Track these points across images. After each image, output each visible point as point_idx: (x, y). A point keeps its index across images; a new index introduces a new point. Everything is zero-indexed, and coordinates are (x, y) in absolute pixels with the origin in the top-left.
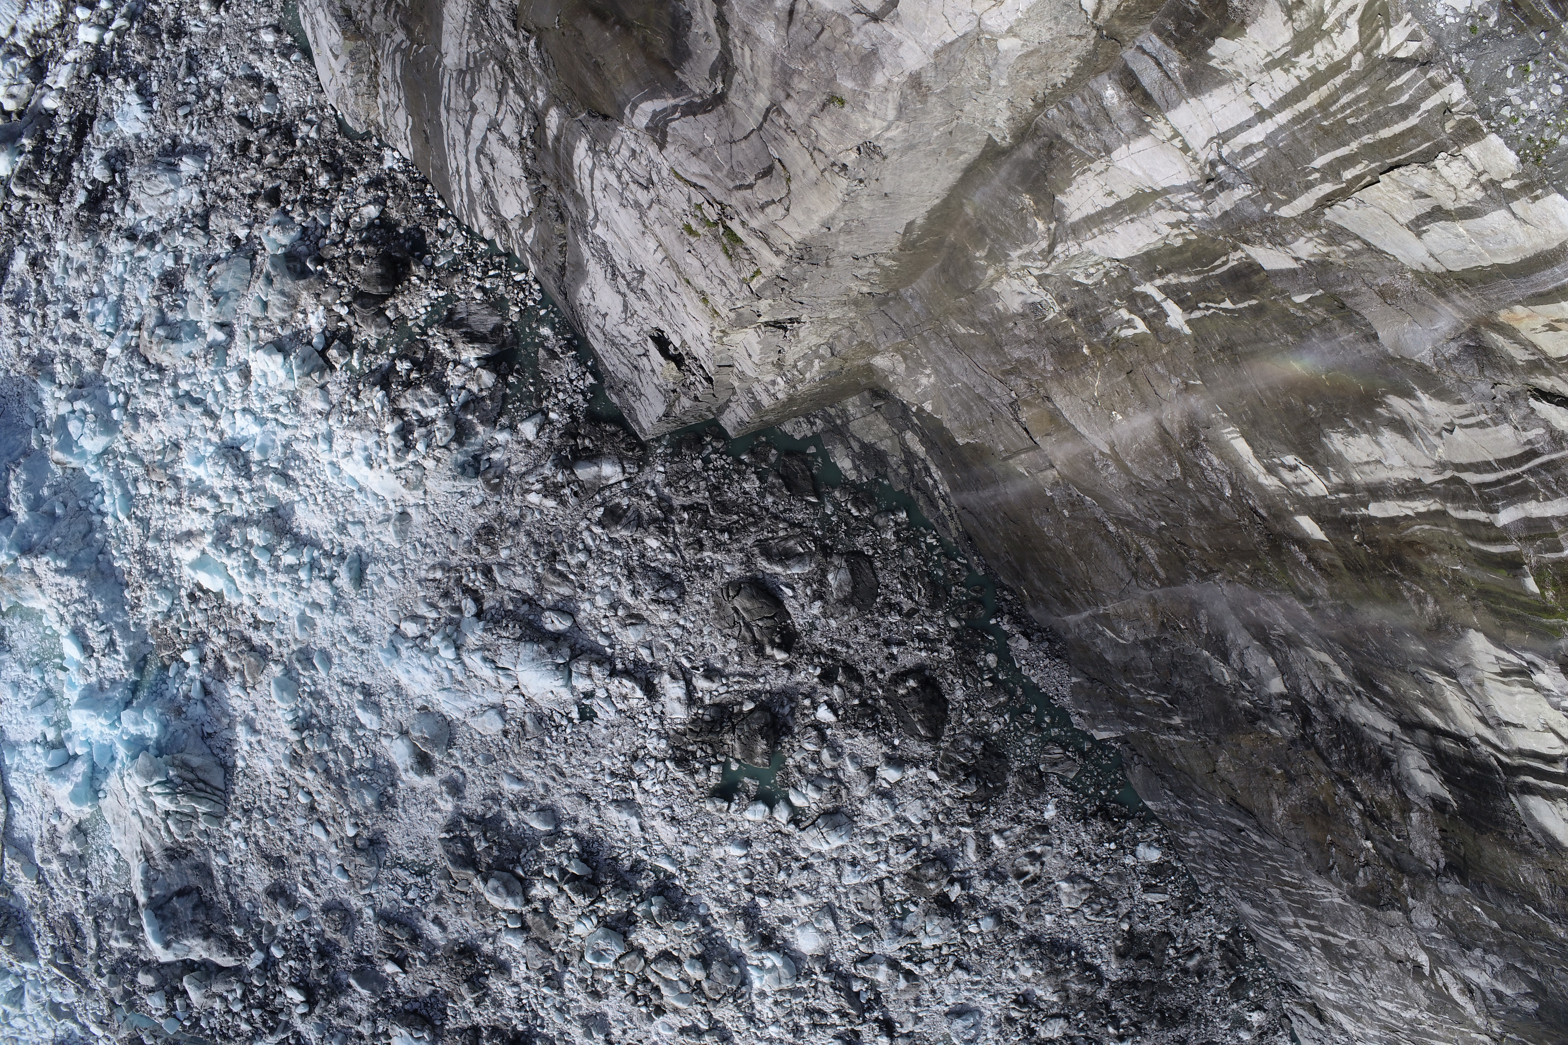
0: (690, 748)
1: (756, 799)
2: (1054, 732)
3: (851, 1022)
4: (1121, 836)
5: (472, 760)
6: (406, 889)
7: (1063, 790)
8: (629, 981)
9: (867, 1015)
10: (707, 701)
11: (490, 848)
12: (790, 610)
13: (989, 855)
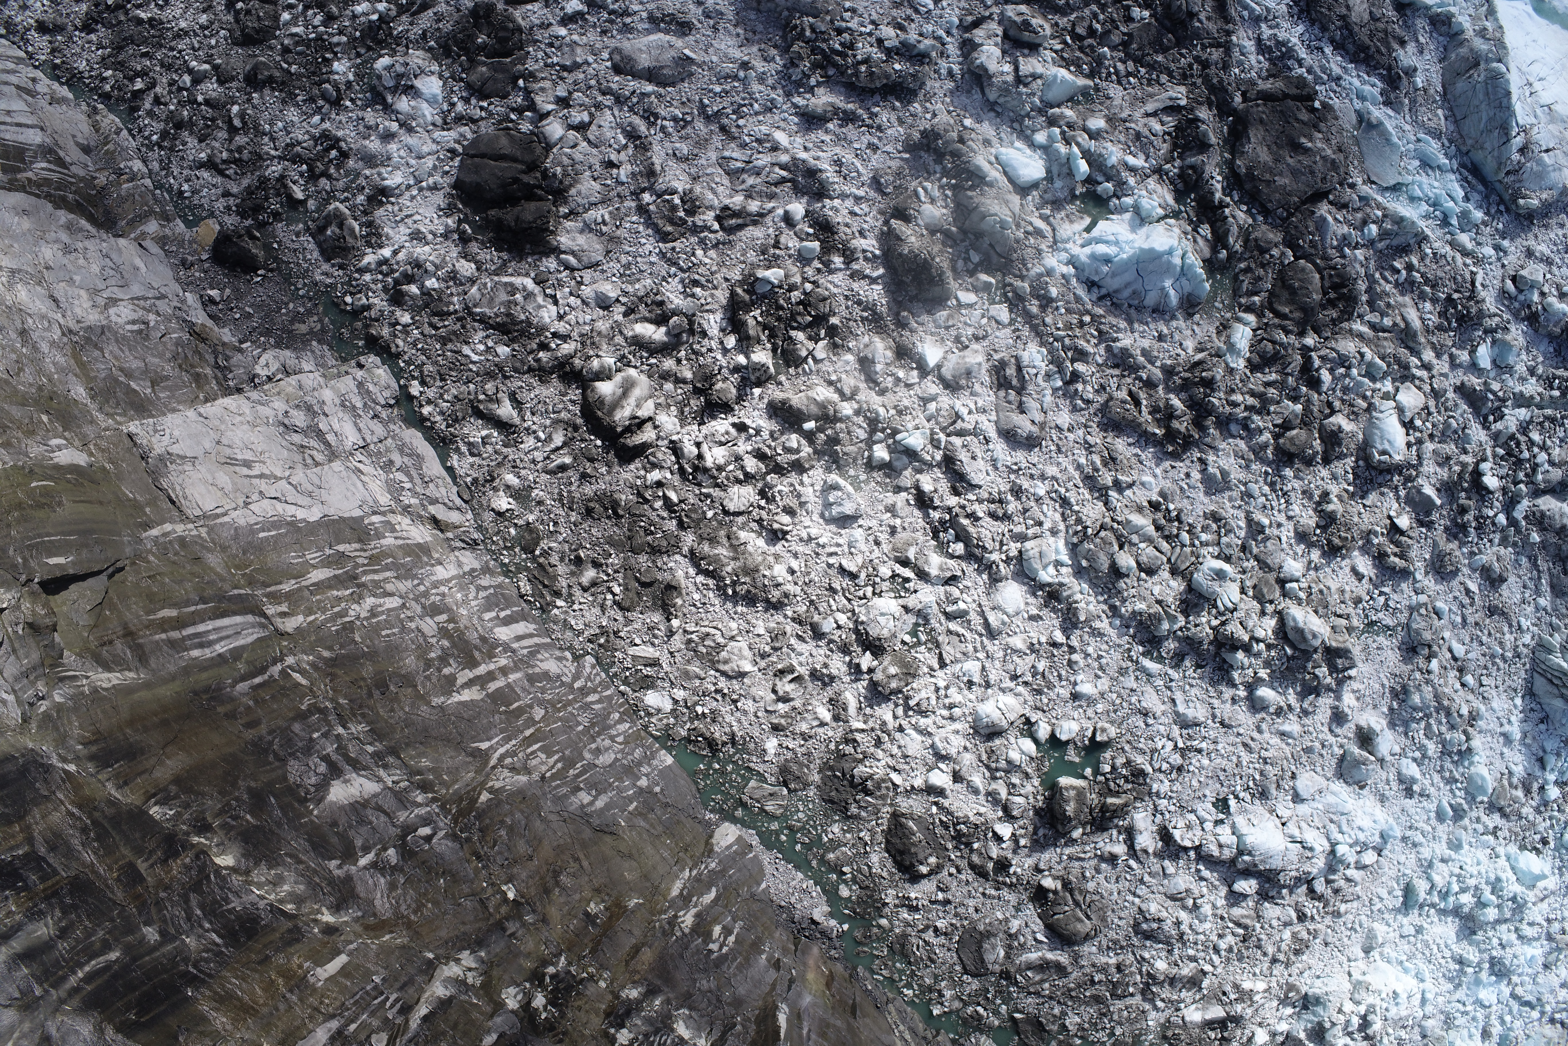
0: (1130, 786)
1: (1067, 742)
2: (775, 826)
3: (963, 507)
4: (691, 720)
5: (1323, 746)
6: (1386, 605)
7: (761, 768)
8: (1185, 537)
9: (948, 517)
10: (1115, 832)
11: (1314, 667)
12: (1038, 921)
13: (831, 700)
